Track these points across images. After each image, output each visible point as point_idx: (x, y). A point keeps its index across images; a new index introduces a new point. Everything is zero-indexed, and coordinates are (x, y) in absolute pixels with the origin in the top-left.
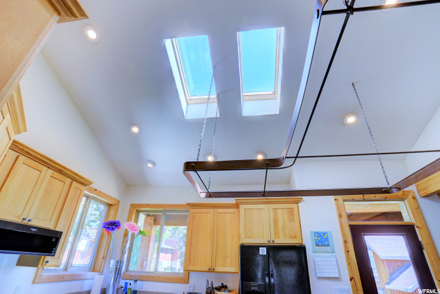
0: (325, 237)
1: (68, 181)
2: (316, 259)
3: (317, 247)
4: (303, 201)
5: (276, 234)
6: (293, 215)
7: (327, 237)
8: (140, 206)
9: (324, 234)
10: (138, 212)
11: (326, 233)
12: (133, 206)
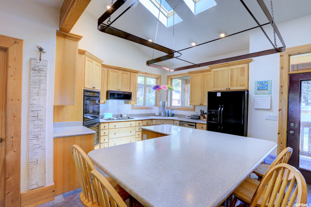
0: (266, 84)
1: (129, 73)
2: (256, 98)
3: (258, 91)
4: (253, 61)
5: (232, 85)
6: (244, 71)
7: (267, 84)
8: (171, 76)
9: (265, 82)
10: (171, 79)
11: (267, 82)
12: (168, 77)
